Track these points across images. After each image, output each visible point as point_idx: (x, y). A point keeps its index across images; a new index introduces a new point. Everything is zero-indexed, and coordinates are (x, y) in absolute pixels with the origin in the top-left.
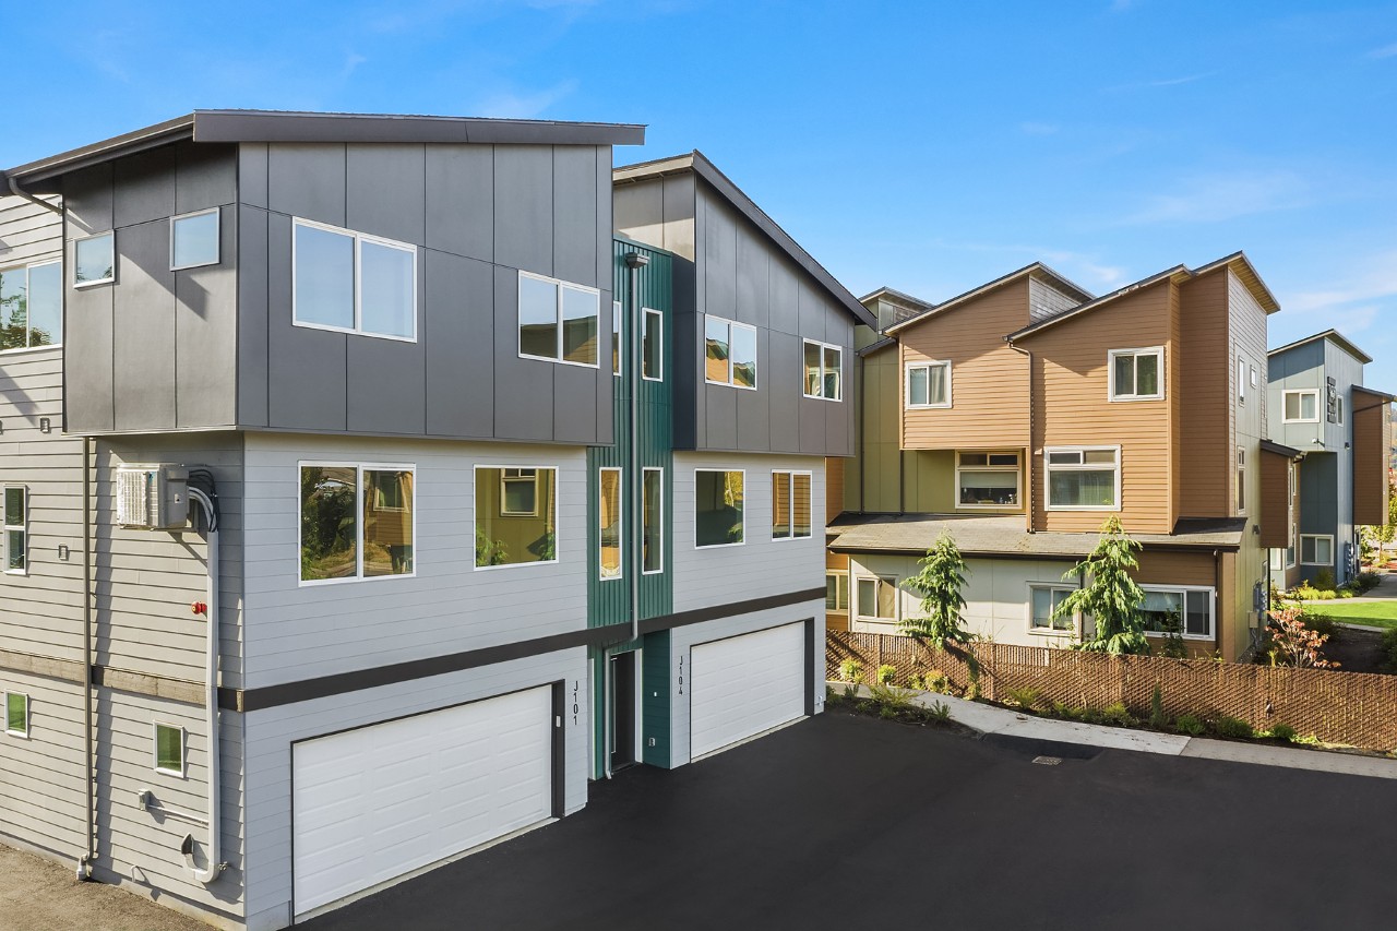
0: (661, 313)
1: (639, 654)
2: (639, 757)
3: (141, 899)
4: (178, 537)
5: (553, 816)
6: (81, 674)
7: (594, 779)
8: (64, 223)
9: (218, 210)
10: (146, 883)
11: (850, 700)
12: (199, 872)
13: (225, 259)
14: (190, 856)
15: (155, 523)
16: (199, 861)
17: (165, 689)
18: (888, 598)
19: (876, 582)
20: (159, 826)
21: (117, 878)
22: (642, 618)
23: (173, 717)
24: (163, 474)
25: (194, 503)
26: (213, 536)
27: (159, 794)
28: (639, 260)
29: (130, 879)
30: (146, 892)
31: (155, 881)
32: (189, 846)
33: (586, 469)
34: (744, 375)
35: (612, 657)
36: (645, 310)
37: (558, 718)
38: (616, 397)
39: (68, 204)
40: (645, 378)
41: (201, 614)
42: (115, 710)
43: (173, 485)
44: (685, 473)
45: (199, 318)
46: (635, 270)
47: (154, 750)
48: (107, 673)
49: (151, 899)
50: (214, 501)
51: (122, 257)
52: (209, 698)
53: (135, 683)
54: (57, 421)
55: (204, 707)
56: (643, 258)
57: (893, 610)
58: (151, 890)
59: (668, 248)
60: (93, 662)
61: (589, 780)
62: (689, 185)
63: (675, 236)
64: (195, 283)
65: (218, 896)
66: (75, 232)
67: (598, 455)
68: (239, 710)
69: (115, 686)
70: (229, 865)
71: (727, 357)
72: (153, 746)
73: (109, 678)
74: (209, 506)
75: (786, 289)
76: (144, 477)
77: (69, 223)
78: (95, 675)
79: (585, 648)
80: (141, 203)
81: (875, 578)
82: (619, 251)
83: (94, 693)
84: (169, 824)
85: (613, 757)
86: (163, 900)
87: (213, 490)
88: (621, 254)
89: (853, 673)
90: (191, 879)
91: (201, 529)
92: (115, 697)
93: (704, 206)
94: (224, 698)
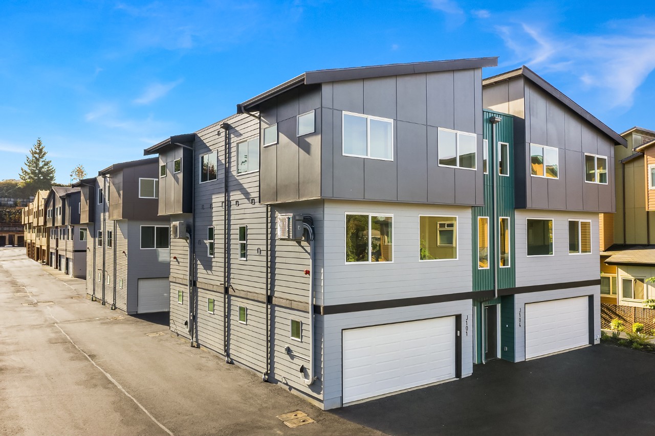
0: (508, 144)
1: (499, 307)
2: (499, 356)
3: (285, 390)
4: (299, 243)
5: (456, 377)
6: (264, 299)
7: (476, 363)
8: (260, 123)
9: (314, 111)
10: (287, 384)
11: (615, 339)
12: (306, 380)
13: (317, 131)
14: (303, 373)
15: (291, 237)
16: (306, 376)
17: (294, 305)
18: (640, 289)
19: (633, 280)
20: (291, 361)
21: (277, 381)
22: (500, 288)
23: (297, 316)
24: (294, 217)
25: (305, 229)
26: (312, 243)
27: (292, 348)
28: (496, 119)
29: (281, 382)
30: (287, 388)
31: (290, 383)
32: (303, 370)
33: (471, 217)
34: (552, 171)
35: (486, 307)
36: (500, 143)
37: (459, 332)
38: (486, 184)
39: (261, 115)
40: (500, 175)
41: (308, 275)
42: (277, 314)
43: (298, 222)
44: (521, 220)
45: (307, 155)
46: (494, 125)
47: (290, 330)
48: (274, 298)
49: (289, 390)
50: (313, 229)
51: (280, 133)
52: (310, 310)
53: (283, 303)
54: (257, 200)
55: (308, 313)
56: (498, 119)
57: (643, 295)
58: (288, 387)
59: (511, 113)
60: (269, 294)
61: (474, 364)
62: (521, 83)
63: (515, 108)
64: (306, 141)
65: (313, 391)
66: (264, 125)
67: (477, 210)
68: (322, 314)
69: (277, 304)
70: (317, 378)
71: (542, 163)
72: (290, 328)
73: (275, 301)
74: (310, 230)
75: (574, 129)
76: (287, 219)
77: (262, 122)
78: (269, 299)
79: (471, 300)
80: (286, 112)
81: (633, 279)
82: (486, 116)
83: (269, 306)
84: (296, 360)
85: (486, 354)
86: (293, 392)
87: (312, 225)
88: (487, 117)
89: (618, 326)
90: (303, 383)
91: (308, 240)
92: (277, 308)
93: (529, 91)
94: (316, 309)
